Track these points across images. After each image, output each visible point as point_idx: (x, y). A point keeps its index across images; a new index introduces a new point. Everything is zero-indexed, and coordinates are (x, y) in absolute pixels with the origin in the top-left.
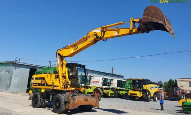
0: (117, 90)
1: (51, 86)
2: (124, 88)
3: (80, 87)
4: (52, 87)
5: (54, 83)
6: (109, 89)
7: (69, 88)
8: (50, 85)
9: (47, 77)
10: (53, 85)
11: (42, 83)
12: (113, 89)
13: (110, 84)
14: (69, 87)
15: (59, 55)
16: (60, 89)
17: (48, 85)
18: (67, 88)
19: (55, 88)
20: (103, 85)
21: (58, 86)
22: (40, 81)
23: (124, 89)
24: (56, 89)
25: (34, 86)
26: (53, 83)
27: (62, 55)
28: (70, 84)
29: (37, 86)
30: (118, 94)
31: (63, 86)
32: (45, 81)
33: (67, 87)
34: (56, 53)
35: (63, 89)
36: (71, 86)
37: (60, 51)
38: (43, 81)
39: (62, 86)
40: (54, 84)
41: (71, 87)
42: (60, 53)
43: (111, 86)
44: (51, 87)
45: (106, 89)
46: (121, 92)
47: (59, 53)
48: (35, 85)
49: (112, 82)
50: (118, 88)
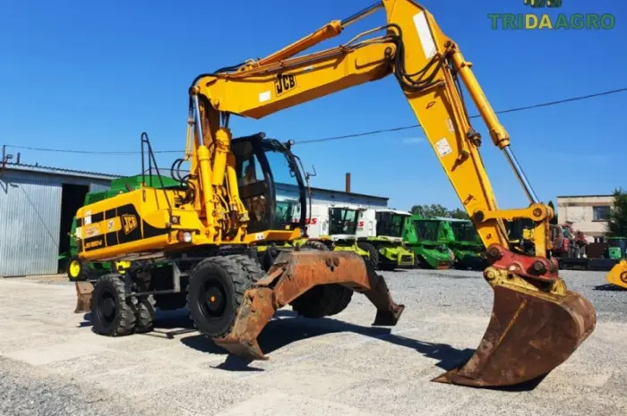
0: (377, 244)
1: (168, 230)
2: (400, 236)
3: (288, 227)
4: (174, 233)
5: (179, 218)
6: (349, 243)
7: (242, 237)
8: (163, 226)
9: (144, 200)
10: (173, 226)
11: (123, 230)
12: (363, 242)
13: (353, 227)
14: (240, 232)
15: (204, 100)
16: (210, 241)
17: (151, 231)
18: (232, 239)
19: (187, 238)
20: (332, 232)
21: (198, 232)
22: (113, 225)
23: (401, 239)
24: (190, 242)
25: (87, 250)
26: (174, 219)
27: (218, 106)
28: (244, 223)
29: (103, 246)
30: (383, 257)
31: (217, 228)
32: (138, 218)
33: (234, 233)
34: (192, 91)
35: (219, 242)
36: (252, 229)
37: (208, 84)
38: (130, 219)
39: (213, 231)
40: (178, 223)
41: (249, 233)
42: (209, 96)
43: (359, 234)
44: (170, 236)
45: (341, 242)
46: (391, 251)
47: (202, 92)
48: (94, 244)
49: (360, 220)
50: (380, 238)
